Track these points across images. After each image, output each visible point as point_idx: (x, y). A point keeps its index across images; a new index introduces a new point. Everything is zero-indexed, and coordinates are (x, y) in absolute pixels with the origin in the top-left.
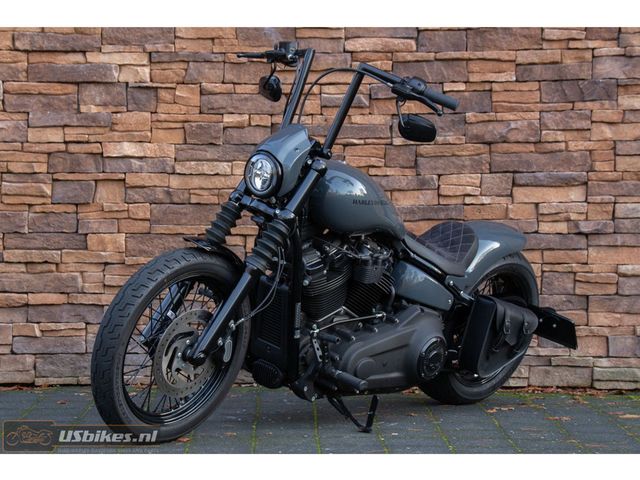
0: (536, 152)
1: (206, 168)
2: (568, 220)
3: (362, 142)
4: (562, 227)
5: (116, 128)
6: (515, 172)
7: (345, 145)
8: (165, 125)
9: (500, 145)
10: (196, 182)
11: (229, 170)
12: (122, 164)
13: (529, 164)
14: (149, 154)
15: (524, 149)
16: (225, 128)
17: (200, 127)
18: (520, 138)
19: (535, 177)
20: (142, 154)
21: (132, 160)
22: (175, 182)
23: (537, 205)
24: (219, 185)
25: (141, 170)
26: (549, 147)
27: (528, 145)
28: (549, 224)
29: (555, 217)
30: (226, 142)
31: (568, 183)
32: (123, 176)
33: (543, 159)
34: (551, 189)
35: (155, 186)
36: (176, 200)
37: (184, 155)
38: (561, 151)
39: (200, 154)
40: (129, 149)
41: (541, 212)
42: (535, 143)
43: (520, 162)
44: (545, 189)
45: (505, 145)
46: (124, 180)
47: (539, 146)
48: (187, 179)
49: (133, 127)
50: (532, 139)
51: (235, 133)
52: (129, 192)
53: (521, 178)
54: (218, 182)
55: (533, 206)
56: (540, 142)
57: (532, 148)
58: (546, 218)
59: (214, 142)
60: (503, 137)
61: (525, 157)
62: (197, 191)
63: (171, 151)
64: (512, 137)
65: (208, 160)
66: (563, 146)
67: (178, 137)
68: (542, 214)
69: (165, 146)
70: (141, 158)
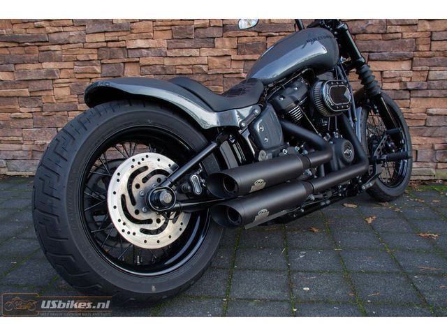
0: (383, 40)
1: (184, 53)
2: (400, 81)
3: (277, 34)
4: (396, 86)
5: (133, 31)
6: (370, 52)
7: (267, 37)
8: (161, 28)
9: (361, 36)
10: (179, 61)
11: (198, 54)
12: (137, 53)
13: (378, 47)
14: (152, 46)
15: (376, 38)
16: (195, 29)
17: (181, 28)
18: (374, 30)
19: (382, 55)
20: (148, 46)
21: (143, 50)
22: (167, 62)
23: (382, 72)
24: (193, 63)
25: (148, 55)
26: (391, 36)
27: (378, 35)
28: (389, 84)
29: (392, 80)
30: (196, 37)
31: (401, 59)
32: (138, 59)
33: (387, 44)
34: (391, 63)
35: (156, 65)
36: (168, 72)
37: (172, 45)
38: (398, 39)
39: (181, 45)
40: (140, 43)
41: (384, 76)
42: (382, 34)
43: (373, 46)
44: (387, 63)
45: (364, 35)
46: (139, 62)
47: (385, 35)
48: (174, 59)
49: (142, 30)
50: (381, 31)
51: (201, 31)
52: (142, 69)
53: (373, 56)
54: (192, 61)
55: (379, 73)
56: (386, 33)
57: (380, 37)
58: (387, 81)
59: (188, 36)
60: (363, 30)
61: (376, 42)
62: (180, 67)
63: (165, 44)
64: (369, 30)
65: (186, 48)
66: (400, 35)
67: (168, 35)
68: (384, 78)
69: (161, 40)
70: (147, 48)
